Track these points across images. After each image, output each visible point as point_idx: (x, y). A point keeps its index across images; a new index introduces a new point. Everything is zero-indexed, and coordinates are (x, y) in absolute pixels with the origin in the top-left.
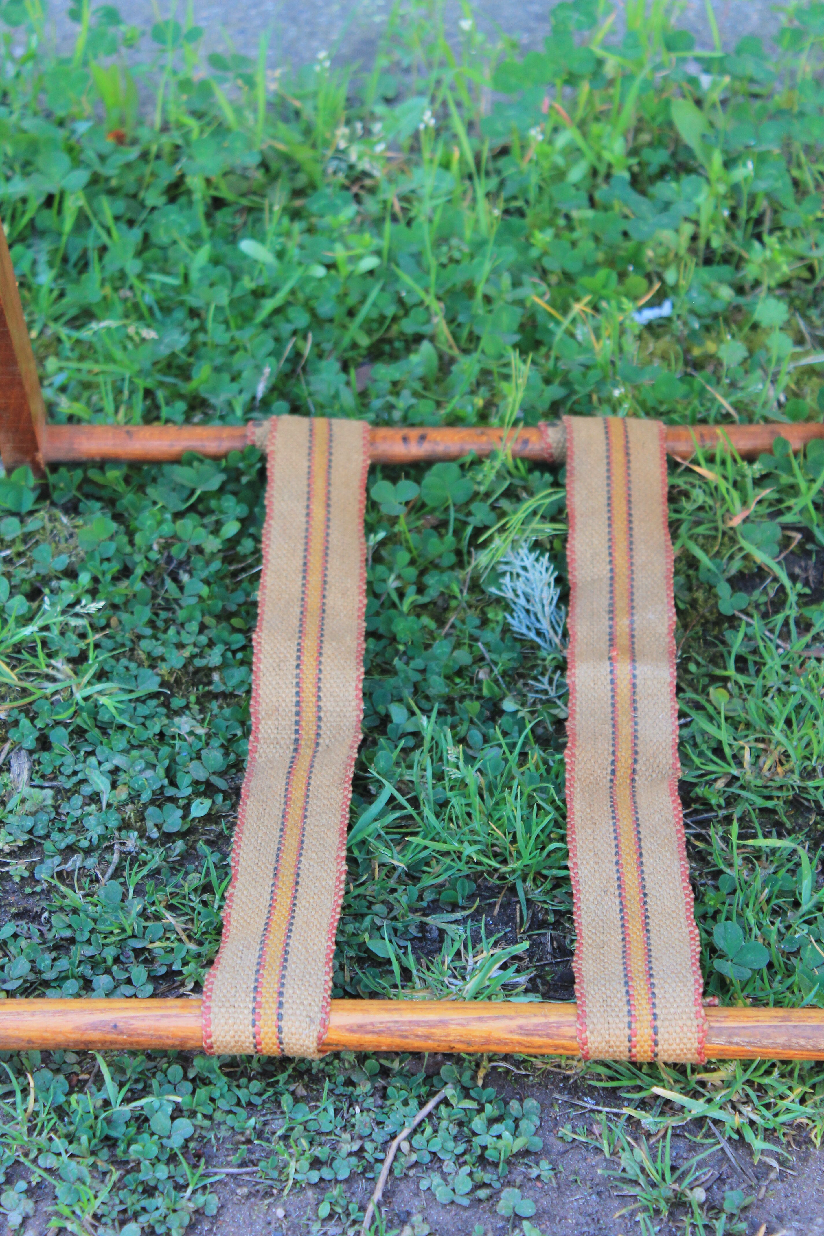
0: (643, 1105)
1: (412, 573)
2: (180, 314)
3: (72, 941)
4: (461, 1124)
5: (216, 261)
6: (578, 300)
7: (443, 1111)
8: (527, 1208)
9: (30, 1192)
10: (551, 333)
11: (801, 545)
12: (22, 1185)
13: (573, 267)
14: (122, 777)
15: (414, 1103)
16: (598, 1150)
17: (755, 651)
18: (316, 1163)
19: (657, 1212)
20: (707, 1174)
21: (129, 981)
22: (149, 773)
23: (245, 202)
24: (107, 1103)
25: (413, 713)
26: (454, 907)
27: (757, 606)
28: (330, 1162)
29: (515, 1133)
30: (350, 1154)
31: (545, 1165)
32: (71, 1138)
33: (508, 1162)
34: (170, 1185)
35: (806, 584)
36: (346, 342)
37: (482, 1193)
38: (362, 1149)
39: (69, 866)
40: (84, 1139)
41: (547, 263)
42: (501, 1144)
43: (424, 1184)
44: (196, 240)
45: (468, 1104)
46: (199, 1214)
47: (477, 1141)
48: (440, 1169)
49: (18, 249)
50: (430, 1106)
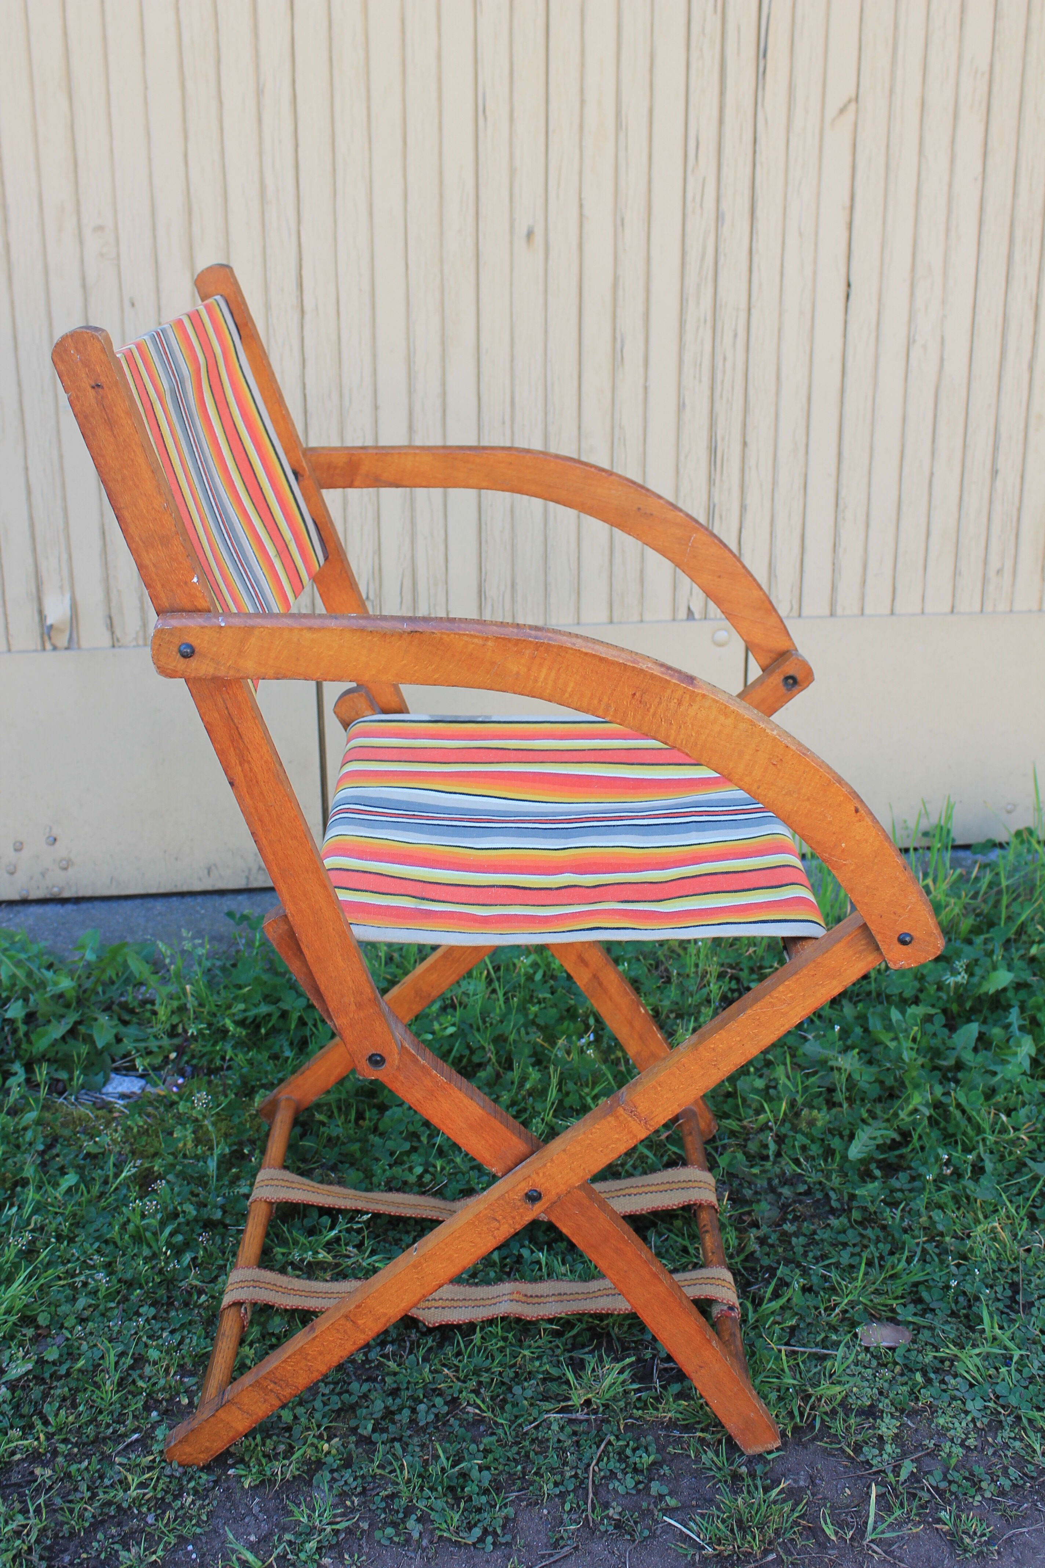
3: (398, 1389)
4: (619, 1454)
7: (610, 1448)
8: (664, 1490)
9: (419, 1520)
10: (549, 1056)
12: (414, 1517)
15: (594, 1447)
16: (689, 1456)
18: (556, 1484)
19: (726, 1481)
21: (434, 1406)
24: (443, 1470)
25: (532, 1252)
26: (583, 1346)
28: (562, 1483)
29: (648, 1454)
30: (571, 1477)
31: (666, 1467)
32: (432, 1489)
33: (648, 1469)
34: (488, 1506)
37: (641, 1486)
38: (576, 1474)
39: (386, 1351)
40: (440, 1488)
41: (538, 1021)
42: (643, 1460)
43: (611, 1487)
45: (621, 1443)
46: (506, 1518)
47: (631, 1461)
48: (616, 1478)
49: (272, 1040)
50: (602, 1446)
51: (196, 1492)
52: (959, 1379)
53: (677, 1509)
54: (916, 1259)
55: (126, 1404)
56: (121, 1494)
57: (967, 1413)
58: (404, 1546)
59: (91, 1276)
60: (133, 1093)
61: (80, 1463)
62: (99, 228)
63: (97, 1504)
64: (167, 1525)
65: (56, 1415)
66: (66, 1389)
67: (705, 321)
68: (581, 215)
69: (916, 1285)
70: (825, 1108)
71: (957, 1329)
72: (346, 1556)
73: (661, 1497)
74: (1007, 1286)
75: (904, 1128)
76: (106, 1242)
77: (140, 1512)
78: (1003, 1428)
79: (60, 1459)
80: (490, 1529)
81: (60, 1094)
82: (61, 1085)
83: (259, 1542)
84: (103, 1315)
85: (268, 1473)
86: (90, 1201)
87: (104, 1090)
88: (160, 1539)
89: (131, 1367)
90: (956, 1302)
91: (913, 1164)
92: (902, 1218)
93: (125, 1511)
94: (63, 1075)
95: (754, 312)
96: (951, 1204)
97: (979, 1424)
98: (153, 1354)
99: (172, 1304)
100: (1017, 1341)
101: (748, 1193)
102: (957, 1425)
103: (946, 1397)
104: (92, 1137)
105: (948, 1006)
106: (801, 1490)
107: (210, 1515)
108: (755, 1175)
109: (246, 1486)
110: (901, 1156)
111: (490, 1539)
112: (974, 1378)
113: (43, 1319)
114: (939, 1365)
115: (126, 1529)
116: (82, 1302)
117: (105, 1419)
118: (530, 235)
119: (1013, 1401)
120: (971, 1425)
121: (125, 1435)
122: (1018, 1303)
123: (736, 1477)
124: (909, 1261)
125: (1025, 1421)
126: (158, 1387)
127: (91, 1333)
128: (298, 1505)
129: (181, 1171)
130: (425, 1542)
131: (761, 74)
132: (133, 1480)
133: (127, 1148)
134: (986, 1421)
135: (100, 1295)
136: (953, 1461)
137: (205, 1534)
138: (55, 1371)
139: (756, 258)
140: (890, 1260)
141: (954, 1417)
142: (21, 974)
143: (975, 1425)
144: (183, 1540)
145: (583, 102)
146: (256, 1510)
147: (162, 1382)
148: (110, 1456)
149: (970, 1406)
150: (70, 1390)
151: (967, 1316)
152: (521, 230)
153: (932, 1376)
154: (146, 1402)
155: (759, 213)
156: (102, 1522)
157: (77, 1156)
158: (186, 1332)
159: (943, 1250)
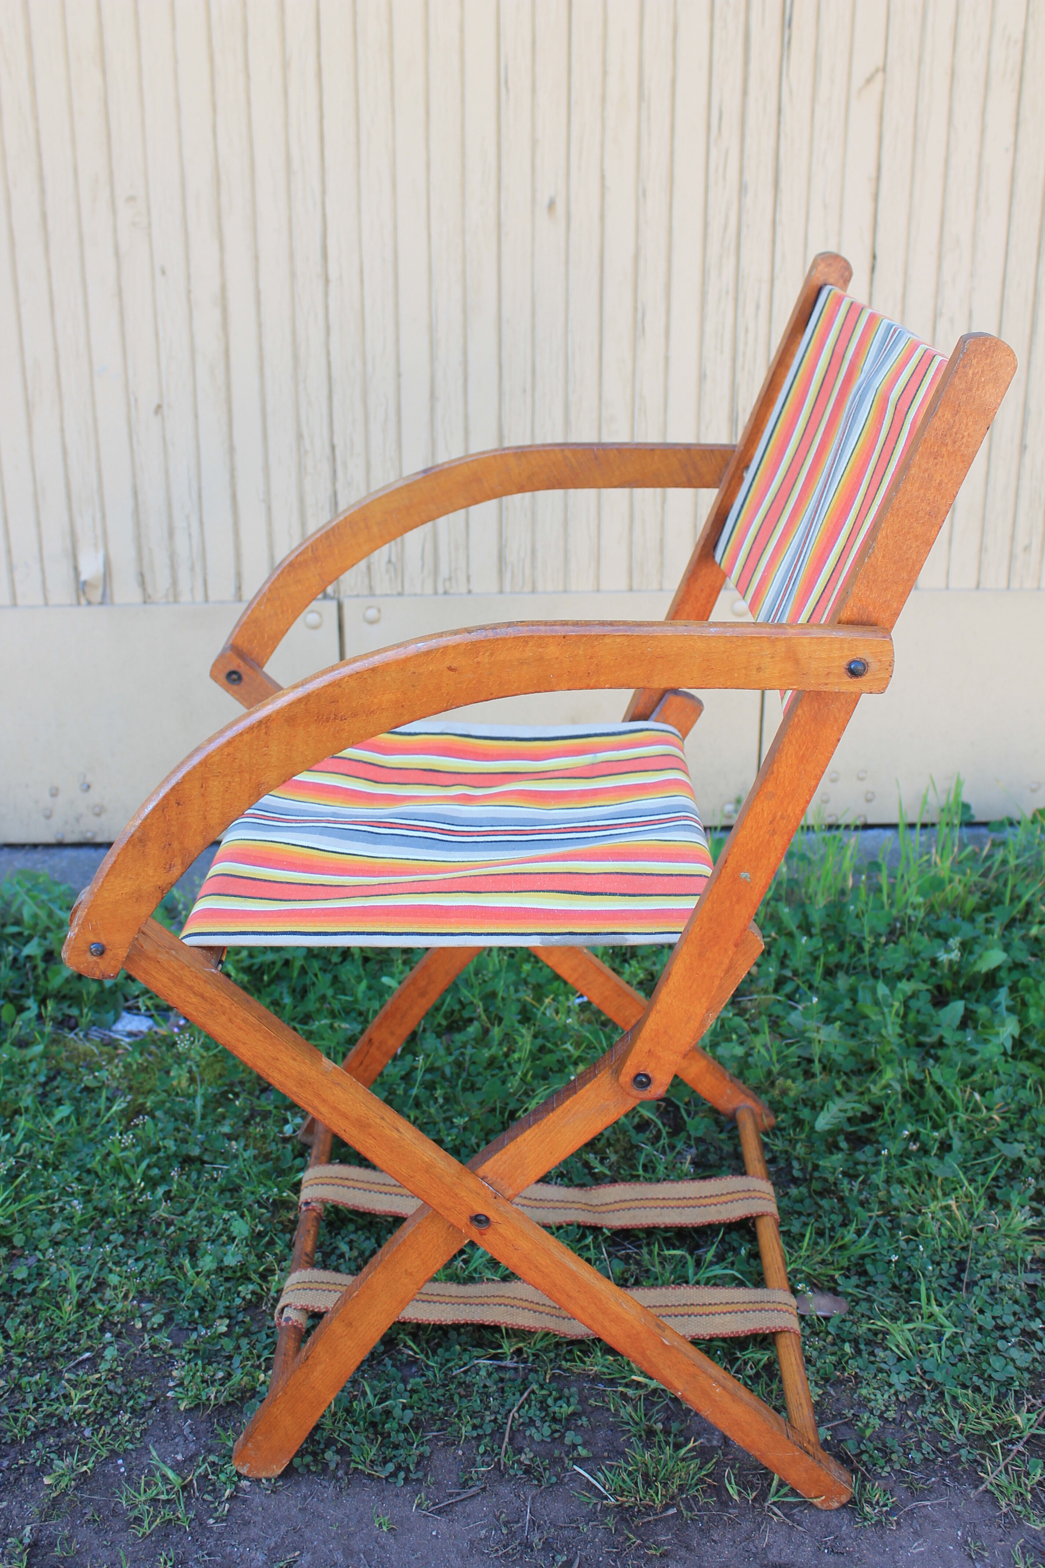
0: (627, 1385)
1: (482, 1134)
2: (353, 1015)
4: (541, 1402)
5: (370, 988)
6: (547, 997)
7: (533, 1397)
8: (579, 1440)
9: (338, 1452)
10: (535, 1014)
11: (665, 1108)
12: (334, 1448)
13: (542, 981)
14: (355, 1244)
15: (518, 1394)
16: (609, 1410)
17: (651, 1161)
18: (475, 1427)
19: (641, 1436)
20: (662, 1415)
22: (367, 1242)
23: (379, 958)
24: (369, 1406)
27: (648, 1139)
28: (481, 1426)
29: (568, 1404)
30: (491, 1421)
31: (584, 1419)
32: (355, 1424)
33: (566, 1419)
34: (405, 1444)
35: (670, 1127)
36: (436, 1023)
37: (556, 1435)
38: (496, 1418)
40: (362, 1423)
42: (562, 1410)
43: (528, 1433)
44: (359, 979)
45: (544, 1392)
46: (421, 1455)
47: (551, 1410)
48: (534, 1425)
49: (273, 987)
50: (526, 1395)
51: (133, 1411)
52: (888, 1352)
53: (588, 1459)
54: (867, 1232)
55: (83, 1324)
56: (64, 1406)
57: (891, 1386)
58: (320, 1475)
59: (69, 1202)
60: (141, 1032)
61: (32, 1376)
62: (131, 199)
63: (41, 1415)
64: (101, 1439)
65: (16, 1330)
66: (30, 1307)
67: (727, 292)
68: (603, 186)
69: (863, 1257)
70: (802, 1079)
71: (898, 1303)
73: (574, 1446)
74: (953, 1264)
75: (877, 1102)
76: (89, 1171)
77: (79, 1425)
78: (924, 1402)
79: (14, 1372)
80: (404, 1465)
81: (72, 1029)
82: (73, 1021)
83: (184, 1461)
84: (76, 1240)
85: (204, 1398)
86: (79, 1134)
87: (114, 1028)
88: (93, 1451)
89: (94, 1291)
90: (900, 1276)
91: (881, 1139)
92: (860, 1191)
93: (66, 1424)
94: (74, 1012)
95: (777, 284)
96: (913, 1180)
97: (901, 1398)
98: (113, 1279)
99: (142, 1233)
100: (954, 1318)
101: (712, 1158)
102: (879, 1396)
103: (873, 1369)
104: (92, 1071)
105: (942, 982)
106: (714, 1449)
107: (144, 1432)
108: (722, 1141)
109: (182, 1408)
110: (872, 1130)
111: (402, 1475)
112: (904, 1353)
113: (19, 1240)
114: (872, 1337)
115: (64, 1440)
116: (57, 1226)
117: (61, 1337)
118: (551, 205)
119: (939, 1377)
120: (894, 1398)
121: (79, 1354)
122: (961, 1281)
123: (651, 1432)
124: (859, 1233)
125: (948, 1398)
126: (115, 1310)
127: (62, 1256)
128: (226, 1430)
129: (169, 1109)
130: (340, 1473)
131: (786, 45)
132: (76, 1395)
133: (125, 1084)
134: (909, 1394)
135: (75, 1221)
136: (868, 1432)
137: (136, 1450)
138: (24, 1289)
139: (779, 229)
140: (840, 1231)
141: (878, 1389)
142: (42, 914)
143: (897, 1399)
144: (114, 1454)
145: (605, 73)
146: (186, 1431)
147: (119, 1307)
148: (61, 1371)
149: (894, 1379)
150: (34, 1307)
151: (908, 1291)
152: (543, 200)
153: (862, 1347)
154: (102, 1324)
155: (783, 184)
156: (43, 1432)
157: (75, 1089)
158: (149, 1260)
159: (895, 1224)
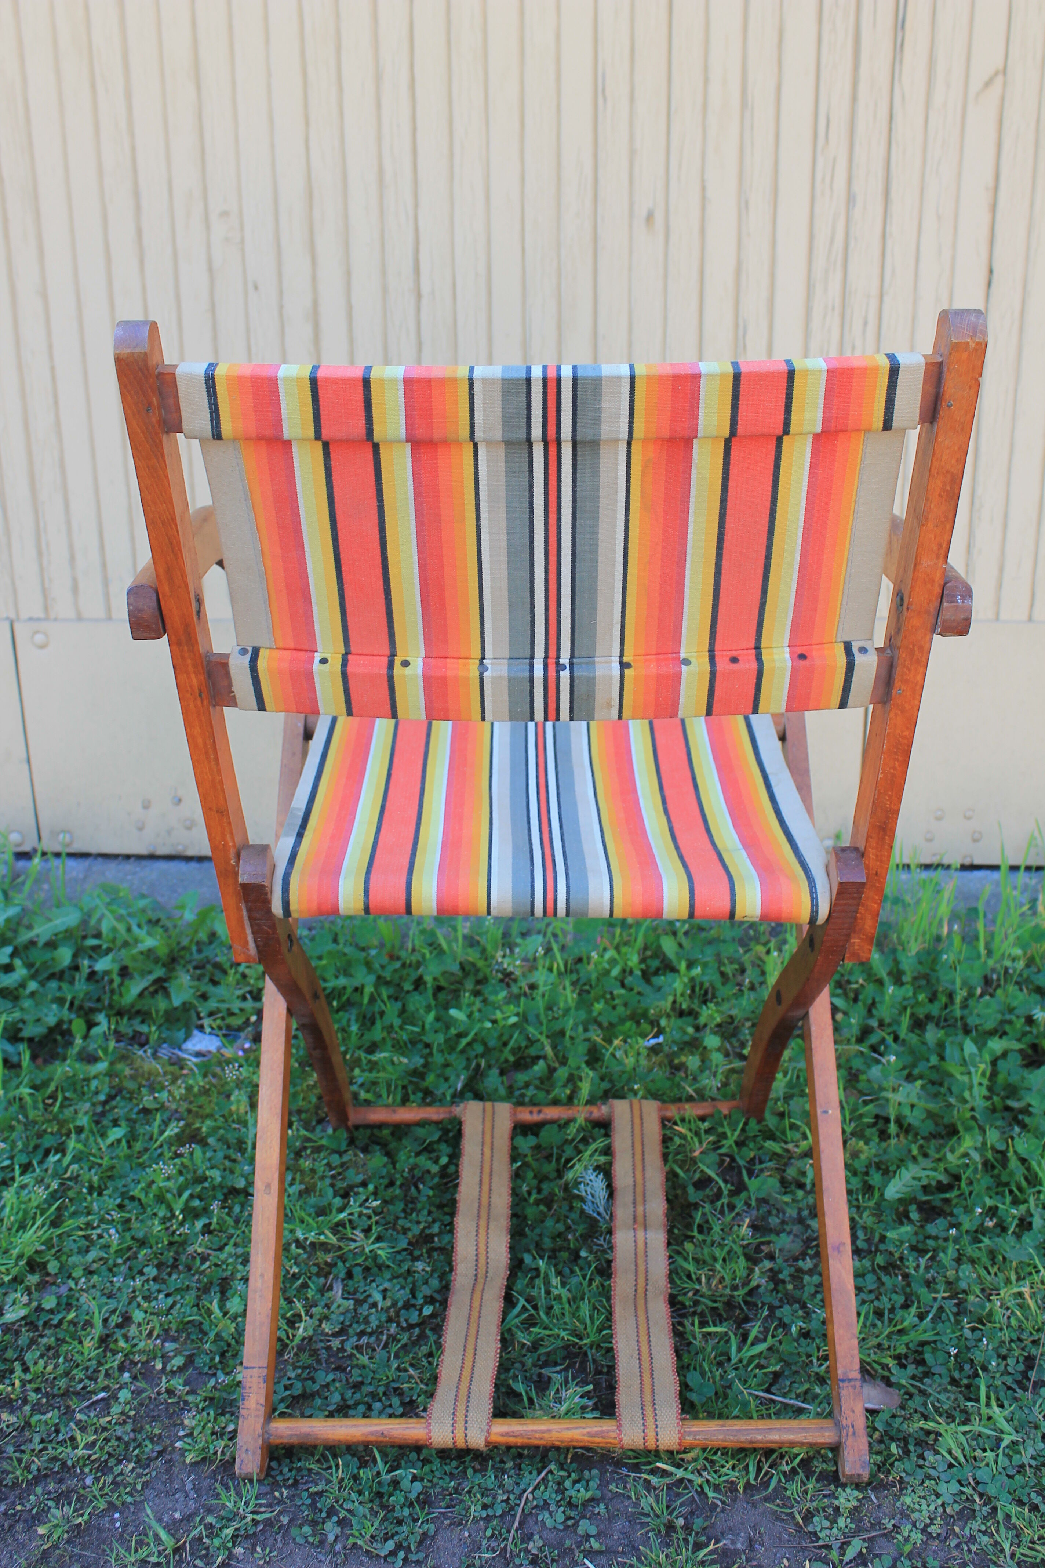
0: (653, 1472)
1: (535, 1182)
2: (420, 1046)
3: (362, 1383)
4: (559, 1484)
5: (437, 1019)
6: (617, 1038)
7: (550, 1477)
8: (593, 1531)
9: (339, 1523)
10: (604, 1055)
11: (729, 1164)
12: (335, 1519)
13: (615, 1020)
14: (389, 1294)
15: (535, 1473)
16: (629, 1498)
17: (707, 1222)
18: (485, 1507)
19: (659, 1531)
20: (684, 1510)
21: (390, 1406)
22: (402, 1292)
23: (453, 987)
25: (535, 1258)
26: (556, 1364)
27: (708, 1197)
28: (491, 1506)
29: (587, 1490)
30: (502, 1501)
31: (602, 1506)
32: (360, 1493)
33: (583, 1504)
34: (410, 1520)
35: (732, 1184)
36: (502, 1059)
37: (570, 1523)
38: (508, 1499)
39: (361, 1342)
40: (367, 1493)
41: (600, 1019)
42: (579, 1495)
43: (540, 1518)
44: (428, 1009)
45: (563, 1473)
46: (425, 1535)
47: (567, 1493)
48: (548, 1509)
49: (341, 1013)
50: (543, 1474)
51: (138, 1461)
52: (938, 1457)
53: (601, 1552)
54: (931, 1316)
55: (103, 1361)
56: (69, 1449)
57: (938, 1495)
58: (318, 1547)
59: (107, 1230)
60: (210, 1052)
61: (44, 1414)
62: (225, 214)
63: (45, 1458)
64: (101, 1489)
65: (36, 1363)
66: (53, 1339)
67: (833, 308)
68: (704, 198)
69: (923, 1344)
70: (877, 1140)
71: (956, 1399)
72: (259, 1549)
73: (588, 1537)
74: (1021, 1359)
75: (954, 1171)
76: (133, 1198)
77: (82, 1472)
78: (974, 1517)
79: (27, 1408)
80: (405, 1544)
81: (142, 1045)
82: (143, 1038)
83: (181, 1520)
84: (110, 1270)
85: (212, 1452)
86: (128, 1157)
87: (184, 1046)
88: (91, 1501)
89: (119, 1326)
90: (961, 1369)
91: (955, 1211)
92: (927, 1268)
93: (69, 1469)
94: (144, 1029)
95: (886, 299)
96: (985, 1260)
97: (948, 1510)
98: (138, 1316)
99: (177, 1267)
100: (1016, 1422)
101: (774, 1221)
102: (924, 1507)
103: (920, 1473)
104: (153, 1091)
105: (1036, 1041)
106: (737, 1553)
107: (146, 1485)
108: (786, 1203)
109: (188, 1461)
110: (947, 1201)
111: (401, 1554)
112: (956, 1459)
113: (53, 1267)
114: (924, 1438)
115: (64, 1487)
116: (93, 1255)
117: (78, 1374)
118: (650, 218)
119: (992, 1490)
120: (940, 1510)
121: (94, 1393)
122: (1029, 1379)
123: (670, 1527)
124: (921, 1317)
125: (1000, 1516)
126: (138, 1348)
127: (94, 1286)
128: (228, 1489)
129: (222, 1136)
130: (338, 1547)
131: (898, 47)
132: (82, 1439)
133: (184, 1106)
134: (957, 1507)
135: (112, 1250)
136: (907, 1548)
137: (135, 1503)
138: (51, 1319)
139: (889, 243)
140: (900, 1313)
141: (924, 1497)
142: (121, 928)
143: (945, 1511)
144: (111, 1506)
145: (706, 81)
146: (189, 1486)
147: (141, 1345)
148: (74, 1411)
149: (942, 1488)
150: (57, 1340)
151: (968, 1386)
152: (641, 212)
153: (911, 1448)
154: (123, 1363)
155: (894, 194)
156: (46, 1476)
157: (131, 1110)
158: (179, 1297)
159: (961, 1310)
